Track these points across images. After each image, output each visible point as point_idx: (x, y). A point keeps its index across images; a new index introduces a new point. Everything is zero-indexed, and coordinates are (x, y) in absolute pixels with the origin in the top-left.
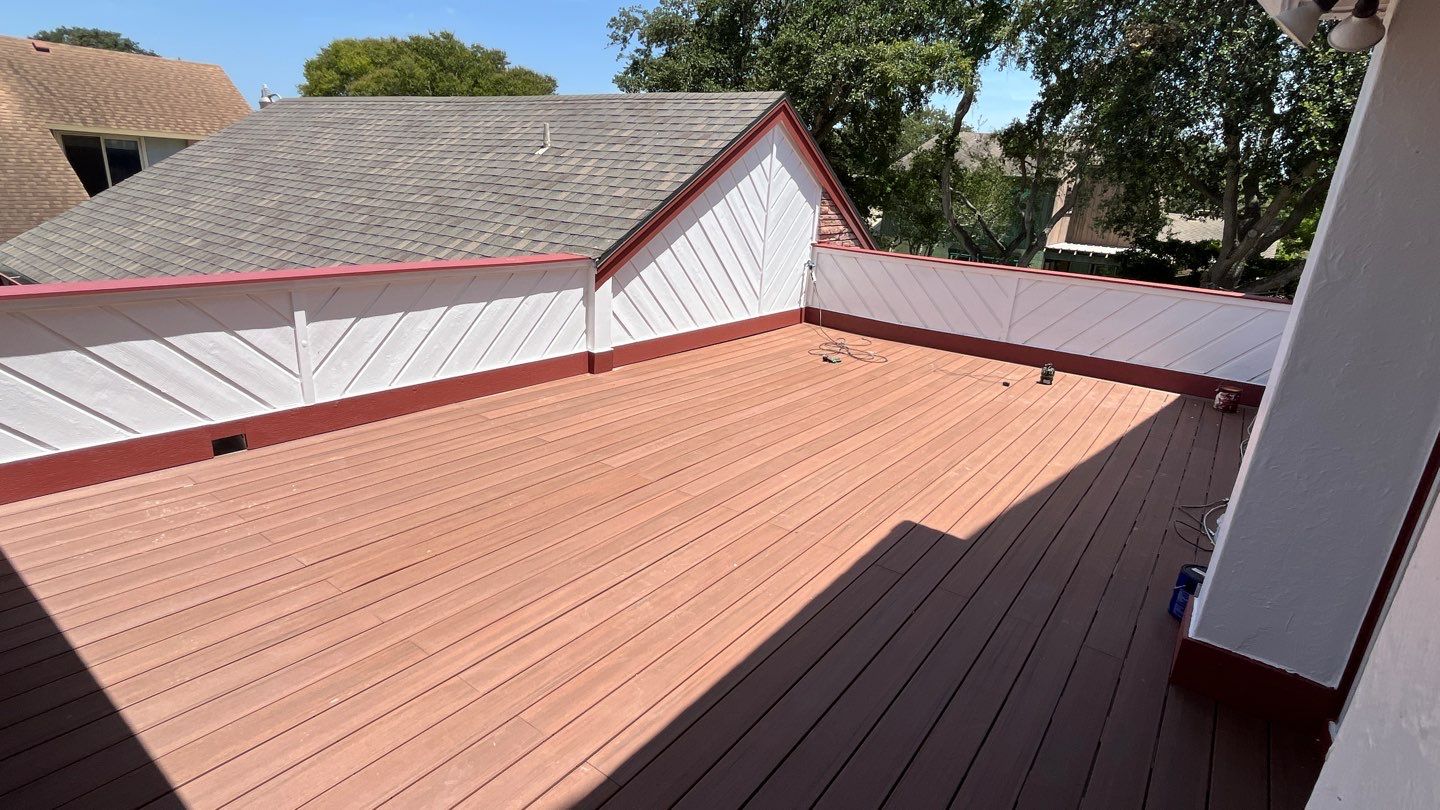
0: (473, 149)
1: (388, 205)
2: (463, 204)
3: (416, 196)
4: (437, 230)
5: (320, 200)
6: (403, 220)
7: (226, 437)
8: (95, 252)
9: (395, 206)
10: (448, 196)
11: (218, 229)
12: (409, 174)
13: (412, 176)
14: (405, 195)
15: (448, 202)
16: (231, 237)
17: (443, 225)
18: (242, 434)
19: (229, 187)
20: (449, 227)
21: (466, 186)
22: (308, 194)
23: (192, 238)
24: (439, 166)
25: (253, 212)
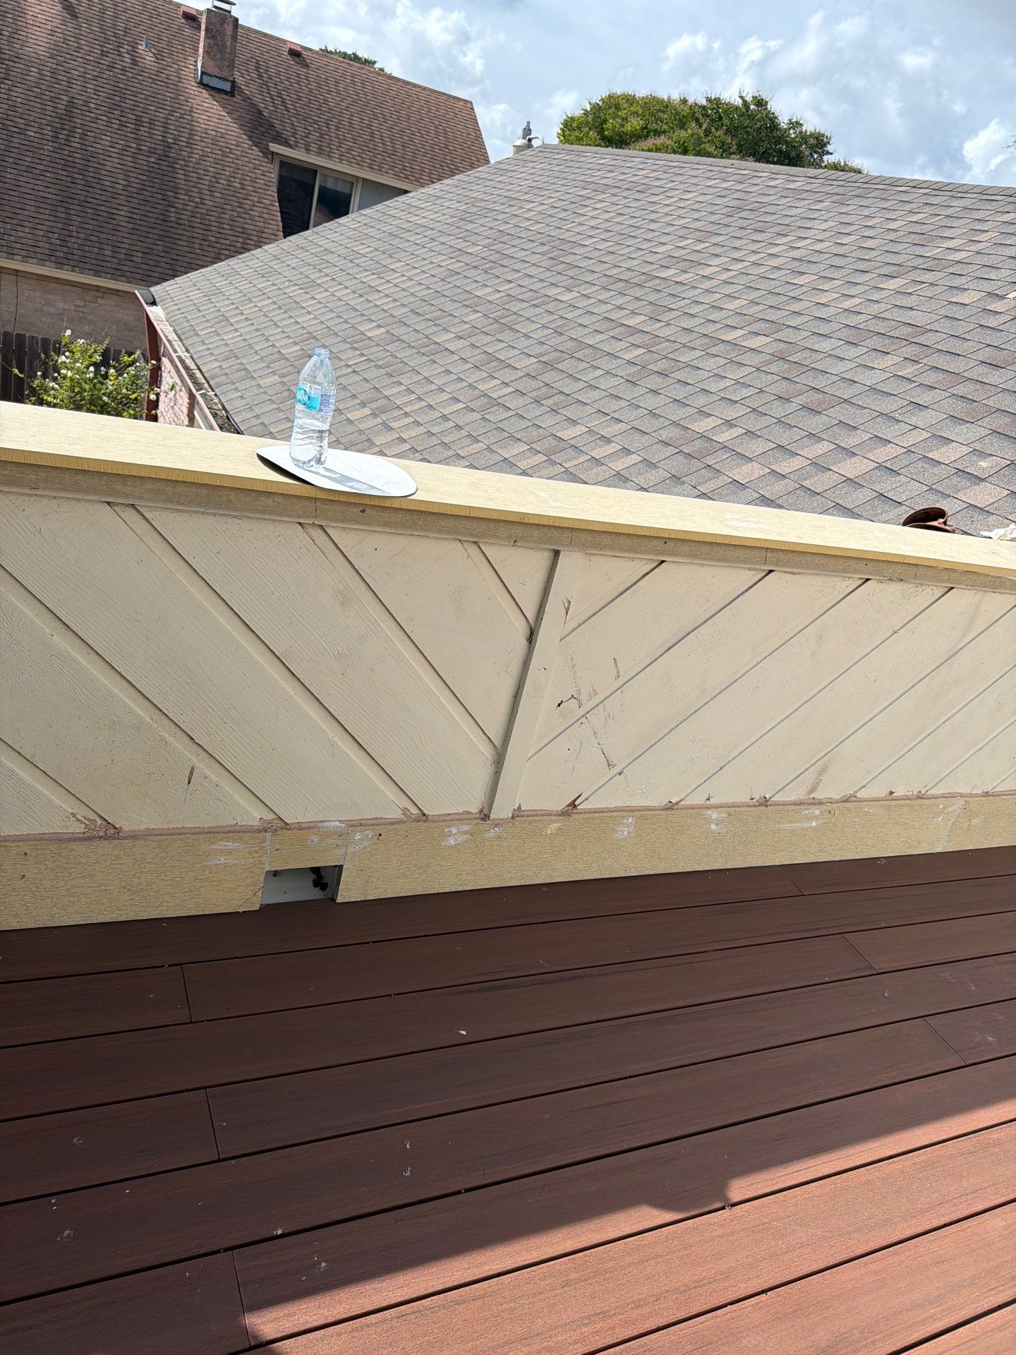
0: (862, 266)
1: (685, 339)
2: (840, 368)
3: (740, 332)
4: (778, 410)
5: (570, 305)
6: (711, 374)
7: (300, 867)
8: (257, 315)
9: (697, 343)
10: (806, 345)
11: (413, 319)
12: (729, 290)
13: (736, 295)
14: (719, 326)
15: (805, 359)
16: (427, 337)
17: (792, 402)
18: (336, 866)
19: (444, 257)
20: (804, 409)
21: (845, 333)
22: (552, 292)
23: (374, 324)
24: (788, 285)
25: (466, 303)
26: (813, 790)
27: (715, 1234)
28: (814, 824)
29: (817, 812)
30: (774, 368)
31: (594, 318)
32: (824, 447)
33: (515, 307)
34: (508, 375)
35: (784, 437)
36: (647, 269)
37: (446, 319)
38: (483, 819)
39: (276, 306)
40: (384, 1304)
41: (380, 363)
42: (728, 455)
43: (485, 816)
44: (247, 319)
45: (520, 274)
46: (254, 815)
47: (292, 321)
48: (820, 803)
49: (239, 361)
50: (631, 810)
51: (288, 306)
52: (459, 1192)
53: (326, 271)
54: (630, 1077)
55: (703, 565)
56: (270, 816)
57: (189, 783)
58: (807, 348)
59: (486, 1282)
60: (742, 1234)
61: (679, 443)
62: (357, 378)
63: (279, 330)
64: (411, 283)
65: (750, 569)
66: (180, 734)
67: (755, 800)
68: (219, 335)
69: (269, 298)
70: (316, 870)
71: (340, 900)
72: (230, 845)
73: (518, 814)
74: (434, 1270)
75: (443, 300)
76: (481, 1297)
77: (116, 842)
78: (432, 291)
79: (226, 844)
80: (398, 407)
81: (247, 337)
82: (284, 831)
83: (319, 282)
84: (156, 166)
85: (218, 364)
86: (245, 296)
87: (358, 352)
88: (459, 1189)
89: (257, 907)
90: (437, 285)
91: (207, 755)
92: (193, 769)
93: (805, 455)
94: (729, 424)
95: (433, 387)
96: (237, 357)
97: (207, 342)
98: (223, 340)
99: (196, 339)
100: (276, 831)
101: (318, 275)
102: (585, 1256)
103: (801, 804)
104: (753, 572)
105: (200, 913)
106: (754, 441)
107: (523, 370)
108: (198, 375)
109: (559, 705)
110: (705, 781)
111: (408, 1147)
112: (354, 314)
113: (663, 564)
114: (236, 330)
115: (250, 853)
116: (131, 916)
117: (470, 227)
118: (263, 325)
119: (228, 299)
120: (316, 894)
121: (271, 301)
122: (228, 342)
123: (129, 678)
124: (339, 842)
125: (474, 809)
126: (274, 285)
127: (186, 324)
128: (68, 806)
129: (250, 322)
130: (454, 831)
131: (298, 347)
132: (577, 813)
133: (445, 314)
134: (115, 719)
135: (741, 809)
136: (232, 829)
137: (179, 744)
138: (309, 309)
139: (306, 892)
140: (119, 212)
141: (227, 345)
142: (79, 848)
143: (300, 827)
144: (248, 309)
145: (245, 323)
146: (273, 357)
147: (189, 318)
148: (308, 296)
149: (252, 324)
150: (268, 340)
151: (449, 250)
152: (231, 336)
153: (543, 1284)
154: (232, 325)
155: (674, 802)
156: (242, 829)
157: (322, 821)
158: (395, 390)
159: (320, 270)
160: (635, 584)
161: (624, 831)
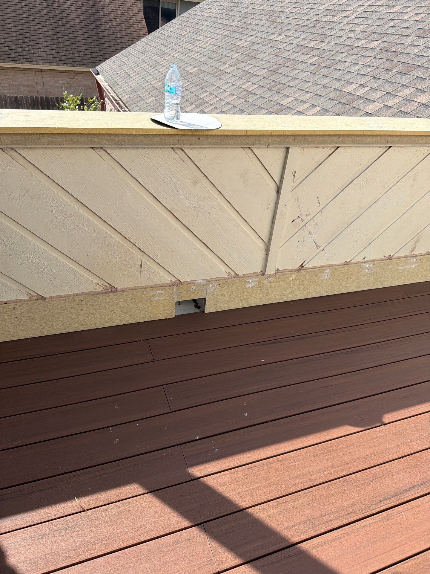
1: (338, 49)
2: (416, 50)
3: (365, 41)
4: (386, 76)
5: (281, 42)
6: (351, 64)
7: (189, 299)
8: (142, 71)
9: (343, 50)
10: (398, 42)
11: (209, 61)
12: (357, 21)
13: (361, 23)
14: (354, 39)
15: (398, 49)
16: (216, 68)
17: (392, 71)
18: (203, 298)
19: (221, 30)
20: (399, 74)
21: (418, 33)
22: (272, 37)
23: (193, 67)
24: (387, 14)
25: (233, 49)
26: (413, 250)
27: (378, 435)
28: (413, 266)
29: (415, 260)
30: (382, 56)
31: (293, 46)
32: (409, 91)
33: (256, 47)
34: (255, 79)
35: (389, 88)
36: (316, 18)
37: (224, 59)
38: (262, 275)
39: (150, 66)
40: (242, 464)
41: (197, 84)
42: (363, 101)
43: (263, 274)
44: (138, 74)
45: (256, 32)
46: (168, 279)
47: (157, 71)
48: (416, 256)
49: (137, 93)
50: (328, 266)
51: (154, 65)
52: (268, 422)
53: (169, 46)
54: (336, 375)
55: (357, 147)
56: (175, 280)
57: (141, 268)
58: (398, 43)
59: (283, 455)
60: (390, 435)
61: (338, 98)
62: (188, 92)
63: (152, 76)
64: (207, 45)
65: (380, 147)
66: (135, 248)
67: (386, 257)
68: (127, 83)
69: (146, 63)
70: (195, 301)
71: (206, 312)
72: (160, 292)
73: (277, 272)
74: (261, 451)
75: (222, 50)
76: (281, 461)
77: (116, 293)
78: (217, 47)
79: (159, 291)
80: (207, 102)
81: (139, 82)
82: (181, 285)
83: (166, 51)
84: (91, 11)
85: (128, 96)
86: (135, 64)
87: (187, 81)
88: (268, 420)
89: (174, 316)
90: (219, 43)
91: (147, 256)
92: (142, 262)
93: (401, 95)
94: (362, 86)
95: (222, 90)
96: (135, 92)
97: (122, 87)
98: (129, 85)
99: (118, 87)
100: (177, 285)
101: (165, 48)
102: (323, 445)
103: (407, 257)
104: (382, 148)
105: (152, 320)
106: (375, 92)
107: (262, 76)
108: (121, 103)
109: (293, 222)
110: (362, 251)
111: (245, 405)
112: (184, 63)
113: (338, 149)
114: (134, 80)
115: (168, 295)
116: (125, 322)
117: (231, 13)
118: (145, 76)
119: (129, 66)
120: (196, 310)
121: (147, 64)
122: (131, 86)
123: (112, 226)
124: (203, 288)
125: (258, 271)
126: (147, 56)
127: (112, 81)
128: (95, 280)
129: (139, 75)
130: (250, 281)
131: (161, 83)
132: (304, 269)
133: (224, 56)
134: (108, 242)
135: (380, 262)
136: (160, 285)
137: (135, 252)
138: (164, 65)
139: (192, 310)
140: (78, 35)
141: (131, 87)
142: (102, 297)
143: (187, 283)
144: (137, 69)
145: (137, 76)
146: (151, 89)
147: (114, 78)
148: (163, 59)
149: (140, 76)
150: (148, 82)
151: (223, 26)
152: (132, 83)
153: (306, 456)
154: (132, 78)
155: (348, 261)
156: (164, 285)
157: (195, 280)
158: (205, 95)
159: (166, 46)
160: (325, 160)
161: (325, 276)
